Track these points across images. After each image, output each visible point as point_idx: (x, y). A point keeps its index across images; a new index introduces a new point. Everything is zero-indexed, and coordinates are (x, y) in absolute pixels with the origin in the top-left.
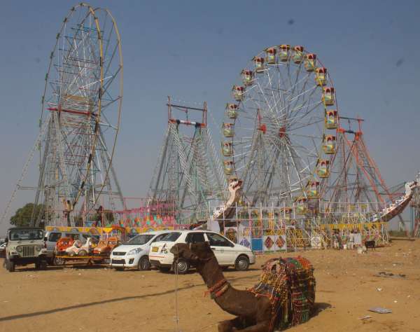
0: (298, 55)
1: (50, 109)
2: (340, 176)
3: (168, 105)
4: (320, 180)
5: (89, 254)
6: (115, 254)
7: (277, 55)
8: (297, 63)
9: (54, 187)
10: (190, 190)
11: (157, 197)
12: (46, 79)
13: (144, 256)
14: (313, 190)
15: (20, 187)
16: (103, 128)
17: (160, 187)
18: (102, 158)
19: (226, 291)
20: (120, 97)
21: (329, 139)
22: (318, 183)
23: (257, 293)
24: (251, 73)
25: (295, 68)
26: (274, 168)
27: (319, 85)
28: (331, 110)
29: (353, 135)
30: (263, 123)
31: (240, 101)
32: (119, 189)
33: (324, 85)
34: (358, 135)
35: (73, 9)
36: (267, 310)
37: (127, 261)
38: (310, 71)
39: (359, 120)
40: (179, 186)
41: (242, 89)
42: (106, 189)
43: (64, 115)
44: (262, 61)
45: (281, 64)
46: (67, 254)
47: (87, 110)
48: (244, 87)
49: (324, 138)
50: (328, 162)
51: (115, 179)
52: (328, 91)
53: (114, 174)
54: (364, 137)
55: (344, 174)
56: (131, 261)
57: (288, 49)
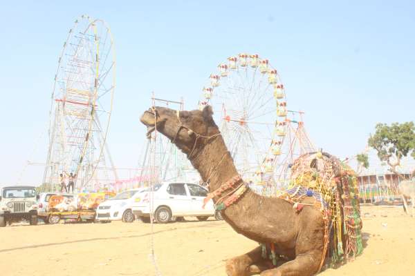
0: (254, 61)
1: (56, 100)
2: (287, 156)
3: (153, 99)
4: (273, 157)
5: (78, 210)
6: (101, 208)
7: (237, 63)
8: (254, 67)
9: (58, 163)
10: (170, 166)
11: (144, 172)
12: (55, 79)
13: (128, 209)
14: (269, 165)
15: (29, 163)
16: (98, 113)
17: (146, 164)
18: (99, 139)
19: (242, 196)
20: (113, 87)
21: (281, 124)
22: (272, 160)
23: (295, 201)
24: (217, 77)
25: (251, 70)
26: (237, 150)
27: (271, 83)
28: (281, 101)
29: (296, 125)
30: (227, 114)
31: (208, 98)
32: (112, 165)
33: (276, 83)
34: (300, 124)
35: (77, 21)
36: (317, 231)
37: (112, 215)
38: (264, 72)
39: (301, 113)
40: (162, 163)
41: (210, 90)
42: (100, 165)
43: (68, 106)
44: (226, 67)
45: (241, 69)
46: (57, 210)
47: (86, 101)
48: (212, 87)
49: (277, 124)
50: (280, 143)
51: (110, 158)
52: (278, 87)
53: (108, 151)
54: (305, 126)
55: (290, 154)
56: (116, 214)
57: (246, 56)
